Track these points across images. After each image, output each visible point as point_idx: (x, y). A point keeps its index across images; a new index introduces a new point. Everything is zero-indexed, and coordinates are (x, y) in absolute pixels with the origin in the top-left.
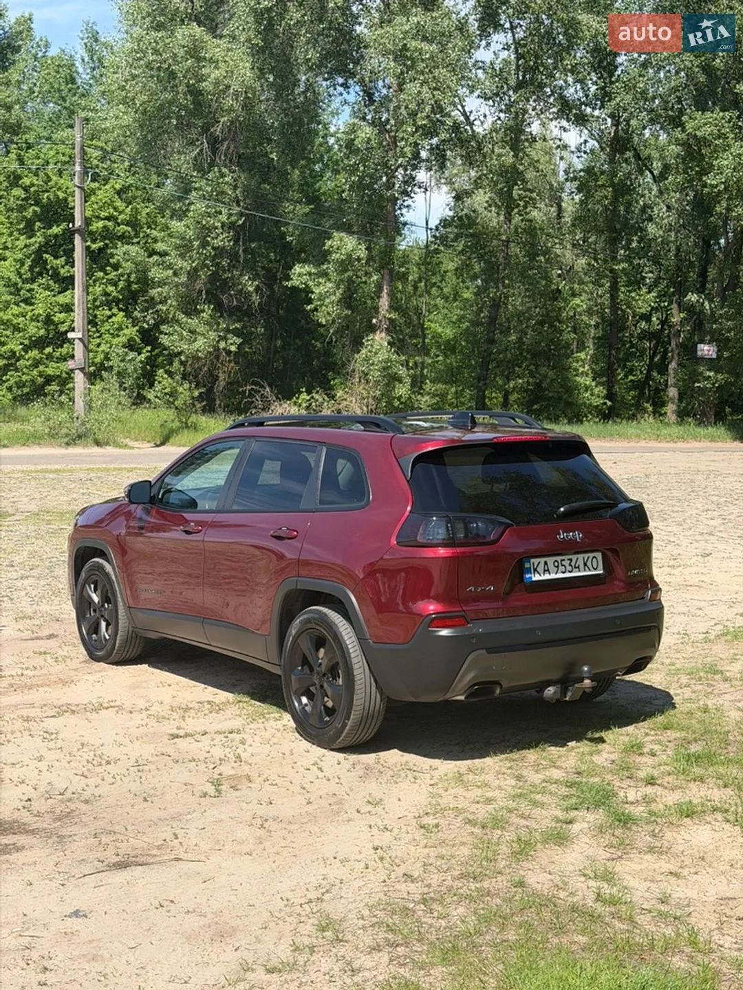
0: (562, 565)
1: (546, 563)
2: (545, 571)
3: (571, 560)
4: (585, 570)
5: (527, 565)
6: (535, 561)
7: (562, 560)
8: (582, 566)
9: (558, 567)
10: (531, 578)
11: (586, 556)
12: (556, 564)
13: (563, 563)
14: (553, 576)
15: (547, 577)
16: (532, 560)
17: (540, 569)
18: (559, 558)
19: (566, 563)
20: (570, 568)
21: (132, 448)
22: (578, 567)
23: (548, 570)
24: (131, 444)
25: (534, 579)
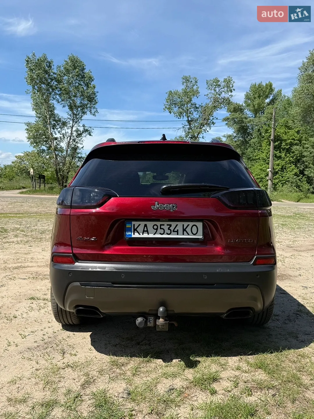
0: (161, 228)
1: (146, 226)
2: (144, 231)
3: (170, 226)
4: (183, 234)
5: (128, 226)
6: (136, 224)
7: (161, 225)
8: (181, 231)
9: (157, 229)
10: (131, 235)
11: (186, 224)
12: (155, 227)
13: (162, 227)
14: (151, 236)
15: (145, 235)
16: (133, 223)
17: (140, 229)
18: (158, 223)
19: (166, 227)
20: (169, 232)
21: (283, 202)
22: (177, 231)
23: (147, 231)
24: (283, 200)
25: (133, 236)
